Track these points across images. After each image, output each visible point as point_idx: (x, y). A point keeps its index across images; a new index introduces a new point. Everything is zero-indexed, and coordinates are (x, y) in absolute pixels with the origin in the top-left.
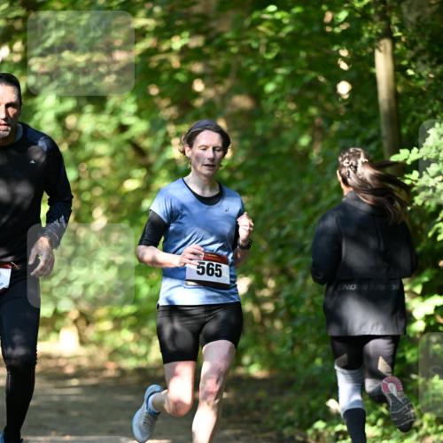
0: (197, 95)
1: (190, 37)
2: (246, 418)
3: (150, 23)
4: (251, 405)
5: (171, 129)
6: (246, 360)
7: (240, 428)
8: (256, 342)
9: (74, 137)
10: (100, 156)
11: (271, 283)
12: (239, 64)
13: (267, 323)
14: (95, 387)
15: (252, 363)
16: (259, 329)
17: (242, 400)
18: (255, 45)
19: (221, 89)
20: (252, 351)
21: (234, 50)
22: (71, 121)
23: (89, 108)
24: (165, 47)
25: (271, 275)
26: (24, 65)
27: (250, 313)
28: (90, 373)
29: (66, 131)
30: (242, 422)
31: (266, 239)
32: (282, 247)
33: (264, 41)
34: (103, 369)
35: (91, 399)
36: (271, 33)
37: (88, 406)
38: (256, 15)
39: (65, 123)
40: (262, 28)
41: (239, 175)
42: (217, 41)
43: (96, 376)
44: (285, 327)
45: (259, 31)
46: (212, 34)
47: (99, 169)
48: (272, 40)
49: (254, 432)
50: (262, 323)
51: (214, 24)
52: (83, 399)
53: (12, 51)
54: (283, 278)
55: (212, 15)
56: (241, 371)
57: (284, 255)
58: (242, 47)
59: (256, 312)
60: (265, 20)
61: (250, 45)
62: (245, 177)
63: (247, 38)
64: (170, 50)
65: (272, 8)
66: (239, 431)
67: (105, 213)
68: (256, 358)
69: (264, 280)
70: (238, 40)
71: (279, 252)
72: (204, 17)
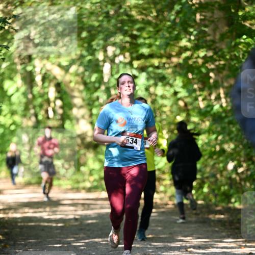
0: (211, 77)
1: (207, 51)
2: (233, 227)
3: (189, 45)
4: (235, 221)
5: (198, 93)
6: (233, 200)
7: (230, 232)
8: (238, 192)
9: (153, 97)
10: (166, 106)
11: (245, 165)
12: (230, 64)
13: (243, 183)
14: (163, 212)
15: (236, 202)
16: (239, 185)
17: (231, 219)
18: (237, 55)
19: (221, 75)
20: (235, 196)
21: (228, 57)
22: (152, 90)
23: (160, 84)
24: (195, 55)
25: (244, 161)
26: (131, 64)
27: (235, 178)
28: (161, 206)
29: (150, 94)
30: (231, 229)
31: (242, 144)
32: (249, 148)
33: (242, 52)
34: (167, 204)
35: (161, 218)
36: (244, 49)
37: (160, 221)
38: (238, 40)
39: (149, 90)
40: (240, 47)
41: (229, 114)
42: (220, 53)
43: (163, 208)
44: (251, 185)
45: (239, 48)
46: (217, 50)
47: (165, 112)
48: (245, 52)
49: (236, 233)
50: (240, 183)
51: (218, 45)
52: (157, 218)
53: (125, 57)
54: (250, 163)
55: (217, 41)
56: (231, 205)
57: (251, 151)
58: (231, 55)
59: (238, 178)
60: (242, 42)
61: (235, 55)
62: (232, 115)
63: (234, 51)
64: (198, 57)
65: (245, 37)
66: (229, 233)
67: (167, 133)
68: (237, 199)
69: (242, 163)
70: (229, 53)
71: (249, 150)
72: (214, 42)
